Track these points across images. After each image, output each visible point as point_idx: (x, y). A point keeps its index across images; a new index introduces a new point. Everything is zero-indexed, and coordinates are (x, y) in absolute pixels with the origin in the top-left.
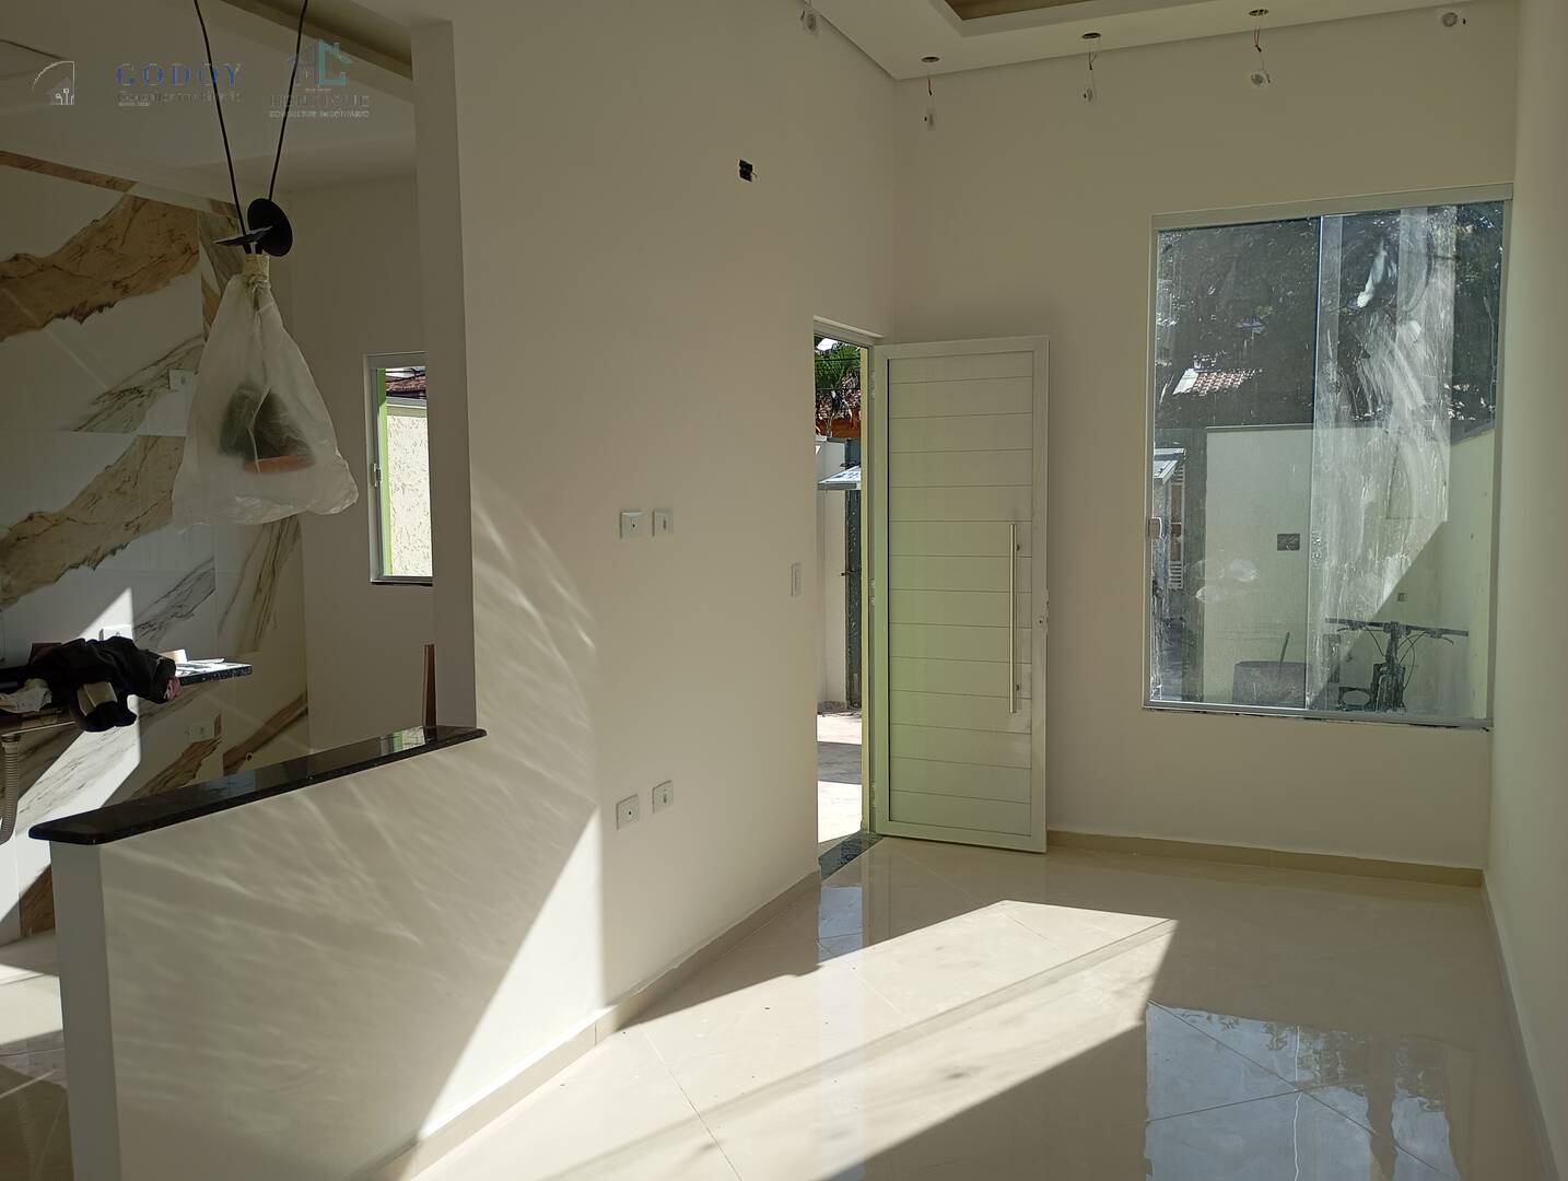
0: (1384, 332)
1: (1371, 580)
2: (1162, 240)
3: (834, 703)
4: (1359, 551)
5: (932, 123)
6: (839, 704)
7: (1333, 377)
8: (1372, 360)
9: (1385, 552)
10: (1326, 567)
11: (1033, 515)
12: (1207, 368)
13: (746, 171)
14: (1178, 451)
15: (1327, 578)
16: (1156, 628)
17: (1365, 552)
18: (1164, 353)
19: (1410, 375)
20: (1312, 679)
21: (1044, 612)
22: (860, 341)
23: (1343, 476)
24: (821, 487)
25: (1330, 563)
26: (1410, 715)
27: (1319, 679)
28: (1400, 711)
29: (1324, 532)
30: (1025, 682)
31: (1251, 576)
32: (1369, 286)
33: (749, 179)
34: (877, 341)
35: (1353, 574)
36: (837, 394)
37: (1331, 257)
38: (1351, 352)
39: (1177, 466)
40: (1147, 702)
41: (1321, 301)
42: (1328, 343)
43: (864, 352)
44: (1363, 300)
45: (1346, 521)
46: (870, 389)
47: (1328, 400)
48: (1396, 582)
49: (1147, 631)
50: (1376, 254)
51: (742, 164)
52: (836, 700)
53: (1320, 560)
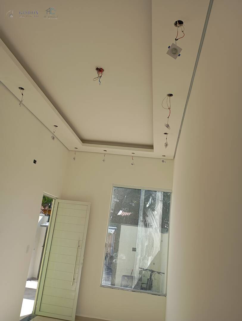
0: (151, 212)
1: (146, 261)
2: (114, 188)
3: (34, 278)
4: (144, 255)
5: (74, 159)
6: (35, 278)
7: (142, 219)
8: (148, 217)
9: (148, 256)
10: (138, 258)
11: (83, 239)
12: (124, 211)
13: (35, 162)
14: (116, 228)
15: (138, 260)
16: (105, 267)
17: (145, 255)
18: (112, 210)
19: (155, 221)
20: (134, 282)
21: (82, 262)
22: (53, 198)
23: (142, 239)
24: (41, 226)
25: (139, 257)
26: (152, 292)
27: (135, 282)
28: (150, 291)
29: (139, 250)
30: (76, 278)
31: (124, 258)
32: (148, 203)
33: (35, 163)
34: (57, 198)
35: (143, 260)
36: (50, 205)
37: (143, 197)
38: (145, 215)
39: (115, 231)
40: (101, 285)
41: (141, 205)
42: (141, 213)
43: (54, 200)
44: (147, 206)
45: (142, 249)
46: (54, 208)
47: (141, 223)
48: (150, 262)
49: (103, 268)
50: (150, 198)
51: (34, 160)
52: (35, 277)
53: (137, 256)
